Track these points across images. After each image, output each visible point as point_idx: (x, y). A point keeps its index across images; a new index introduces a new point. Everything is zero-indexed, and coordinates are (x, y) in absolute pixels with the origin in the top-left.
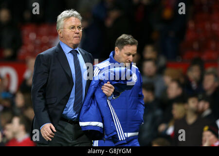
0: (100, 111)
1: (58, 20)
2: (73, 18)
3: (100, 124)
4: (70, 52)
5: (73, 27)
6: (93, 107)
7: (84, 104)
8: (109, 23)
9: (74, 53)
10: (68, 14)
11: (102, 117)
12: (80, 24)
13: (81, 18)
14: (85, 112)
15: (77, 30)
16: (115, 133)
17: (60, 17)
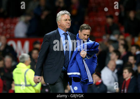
0: (78, 66)
1: (57, 16)
2: (66, 15)
3: (79, 74)
4: (63, 34)
5: (66, 20)
6: (75, 65)
7: (70, 63)
8: (43, 17)
9: (66, 34)
10: (63, 13)
11: (80, 70)
12: (70, 18)
13: (70, 15)
14: (70, 67)
15: (68, 22)
16: (87, 78)
17: (58, 14)
